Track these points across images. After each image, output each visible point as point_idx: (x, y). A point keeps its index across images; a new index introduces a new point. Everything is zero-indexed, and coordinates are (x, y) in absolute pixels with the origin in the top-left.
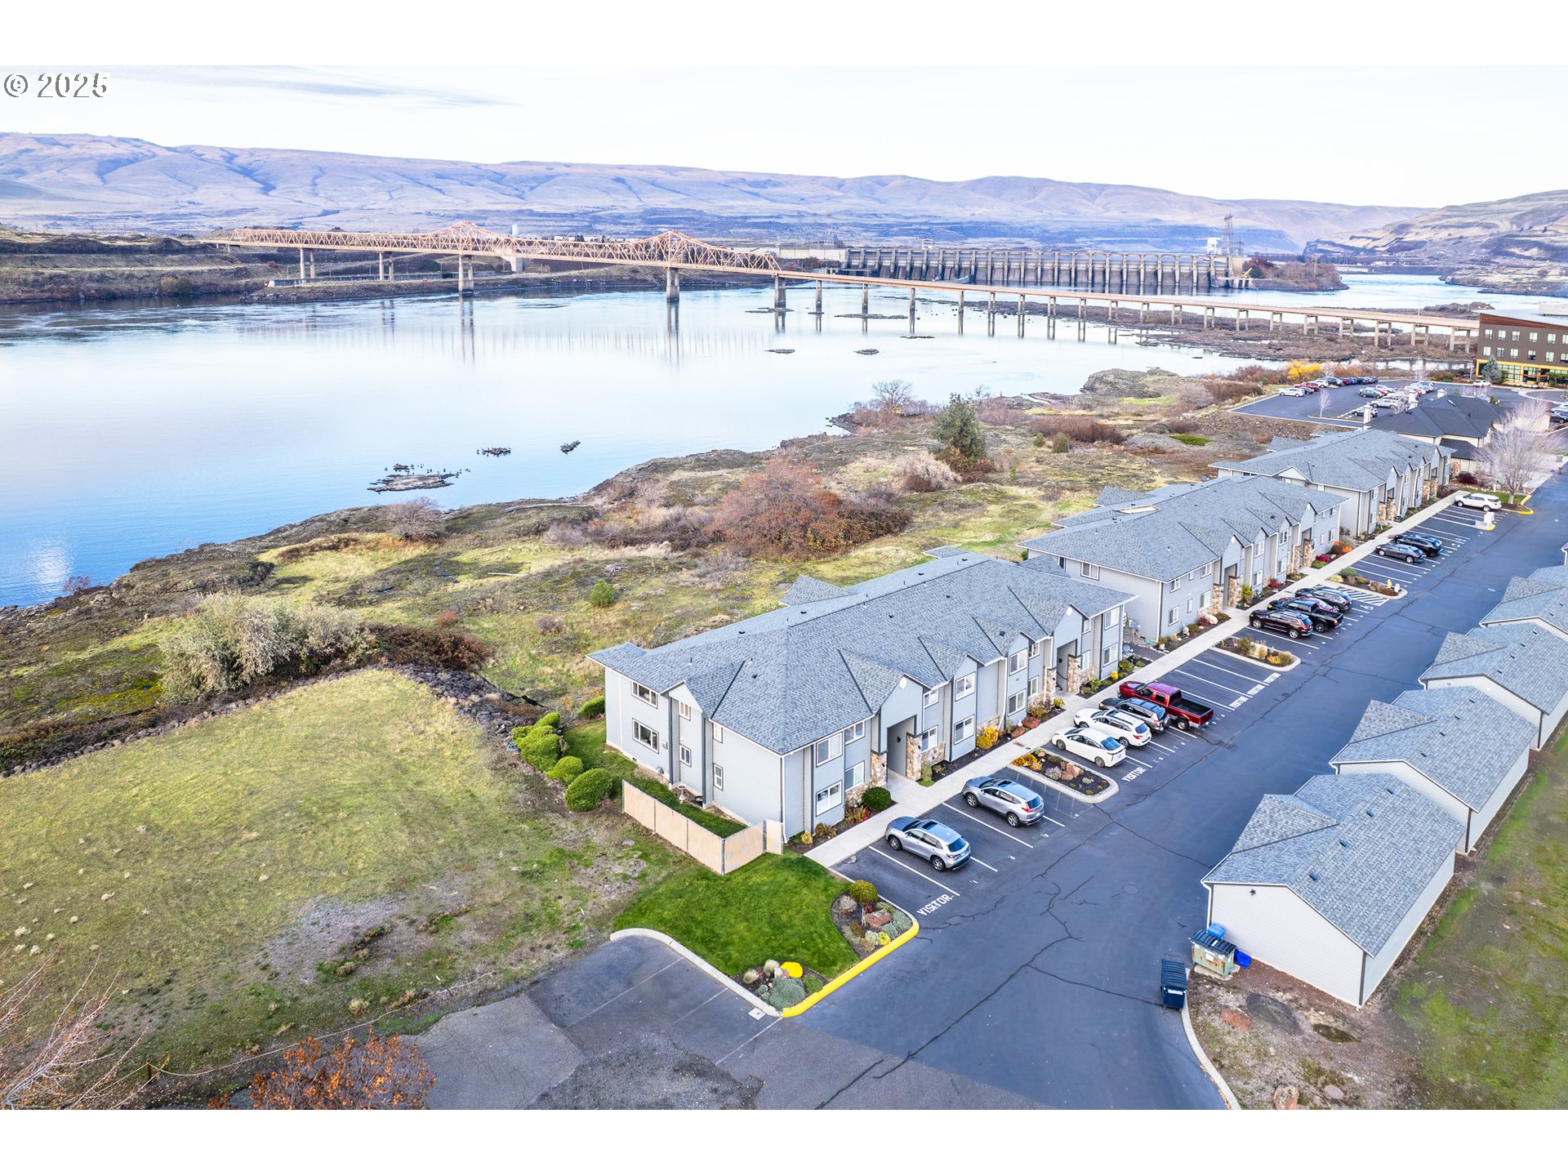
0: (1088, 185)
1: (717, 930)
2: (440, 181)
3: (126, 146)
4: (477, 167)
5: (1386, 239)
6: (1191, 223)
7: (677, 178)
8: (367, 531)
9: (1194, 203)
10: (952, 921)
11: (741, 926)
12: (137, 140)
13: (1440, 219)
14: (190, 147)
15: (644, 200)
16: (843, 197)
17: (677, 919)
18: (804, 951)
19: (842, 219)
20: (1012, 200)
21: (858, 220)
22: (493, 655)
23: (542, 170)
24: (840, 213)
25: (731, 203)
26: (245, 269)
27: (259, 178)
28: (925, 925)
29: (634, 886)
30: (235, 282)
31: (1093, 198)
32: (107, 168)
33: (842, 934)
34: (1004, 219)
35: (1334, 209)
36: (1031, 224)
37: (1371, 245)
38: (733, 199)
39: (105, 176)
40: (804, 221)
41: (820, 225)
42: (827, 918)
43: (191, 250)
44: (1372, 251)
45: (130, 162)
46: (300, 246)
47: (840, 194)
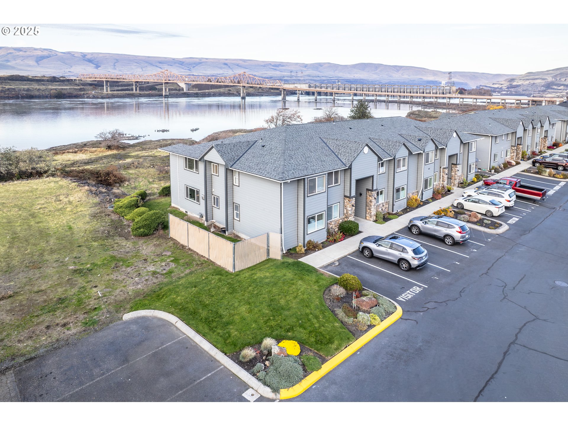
0: (396, 66)
1: (221, 311)
2: (160, 64)
3: (46, 51)
4: (174, 59)
5: (506, 84)
6: (433, 80)
7: (247, 64)
8: (93, 147)
9: (435, 73)
10: (428, 305)
11: (243, 309)
12: (51, 49)
13: (526, 77)
14: (70, 52)
15: (235, 71)
16: (307, 70)
17: (187, 303)
18: (301, 330)
19: (307, 78)
20: (368, 71)
21: (312, 78)
22: (129, 181)
23: (198, 61)
24: (306, 76)
25: (266, 72)
26: (83, 88)
27: (95, 63)
28: (406, 309)
29: (159, 280)
30: (79, 93)
31: (398, 71)
32: (39, 59)
33: (336, 315)
34: (365, 78)
35: (485, 75)
36: (375, 80)
37: (500, 86)
38: (267, 71)
39: (39, 62)
40: (293, 78)
41: (299, 80)
42: (321, 303)
43: (63, 81)
44: (501, 88)
45: (48, 57)
46: (104, 80)
47: (306, 69)
